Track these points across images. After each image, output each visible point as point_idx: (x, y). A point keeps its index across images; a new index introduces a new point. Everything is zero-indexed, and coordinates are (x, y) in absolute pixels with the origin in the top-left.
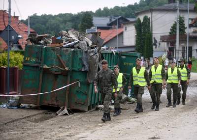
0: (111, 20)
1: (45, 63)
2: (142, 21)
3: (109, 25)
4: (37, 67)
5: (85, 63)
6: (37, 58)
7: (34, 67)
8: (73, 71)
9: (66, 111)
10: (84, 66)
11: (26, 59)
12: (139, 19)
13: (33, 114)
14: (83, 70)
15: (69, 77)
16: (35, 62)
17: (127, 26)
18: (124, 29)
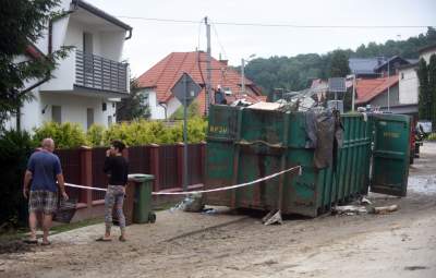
0: (380, 63)
1: (243, 136)
2: (428, 63)
3: (376, 71)
4: (230, 143)
5: (311, 134)
6: (230, 127)
7: (224, 142)
8: (291, 149)
9: (277, 216)
10: (308, 139)
11: (212, 129)
12: (423, 59)
13: (223, 222)
14: (307, 147)
15: (283, 158)
16: (226, 135)
17: (404, 72)
18: (400, 77)
